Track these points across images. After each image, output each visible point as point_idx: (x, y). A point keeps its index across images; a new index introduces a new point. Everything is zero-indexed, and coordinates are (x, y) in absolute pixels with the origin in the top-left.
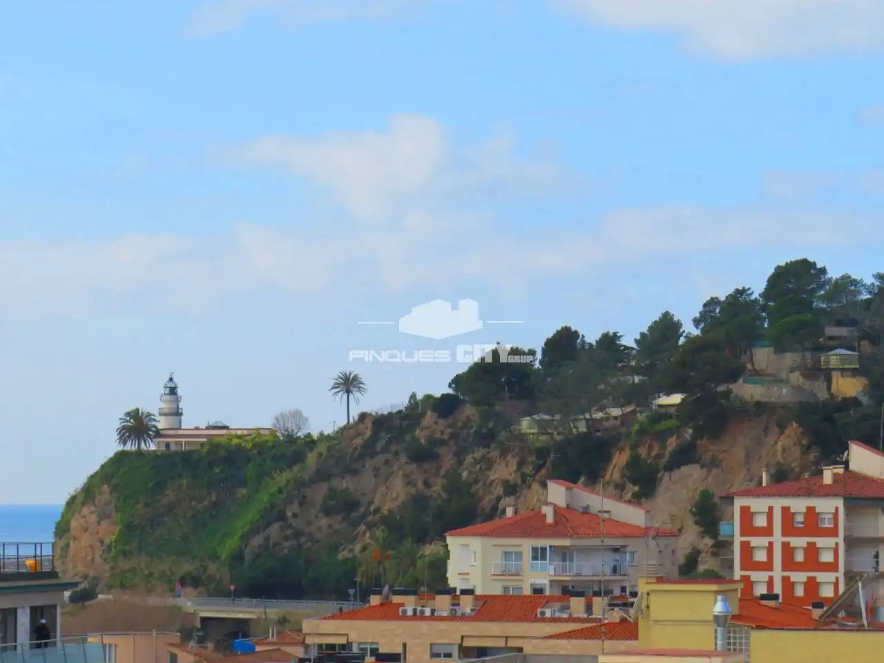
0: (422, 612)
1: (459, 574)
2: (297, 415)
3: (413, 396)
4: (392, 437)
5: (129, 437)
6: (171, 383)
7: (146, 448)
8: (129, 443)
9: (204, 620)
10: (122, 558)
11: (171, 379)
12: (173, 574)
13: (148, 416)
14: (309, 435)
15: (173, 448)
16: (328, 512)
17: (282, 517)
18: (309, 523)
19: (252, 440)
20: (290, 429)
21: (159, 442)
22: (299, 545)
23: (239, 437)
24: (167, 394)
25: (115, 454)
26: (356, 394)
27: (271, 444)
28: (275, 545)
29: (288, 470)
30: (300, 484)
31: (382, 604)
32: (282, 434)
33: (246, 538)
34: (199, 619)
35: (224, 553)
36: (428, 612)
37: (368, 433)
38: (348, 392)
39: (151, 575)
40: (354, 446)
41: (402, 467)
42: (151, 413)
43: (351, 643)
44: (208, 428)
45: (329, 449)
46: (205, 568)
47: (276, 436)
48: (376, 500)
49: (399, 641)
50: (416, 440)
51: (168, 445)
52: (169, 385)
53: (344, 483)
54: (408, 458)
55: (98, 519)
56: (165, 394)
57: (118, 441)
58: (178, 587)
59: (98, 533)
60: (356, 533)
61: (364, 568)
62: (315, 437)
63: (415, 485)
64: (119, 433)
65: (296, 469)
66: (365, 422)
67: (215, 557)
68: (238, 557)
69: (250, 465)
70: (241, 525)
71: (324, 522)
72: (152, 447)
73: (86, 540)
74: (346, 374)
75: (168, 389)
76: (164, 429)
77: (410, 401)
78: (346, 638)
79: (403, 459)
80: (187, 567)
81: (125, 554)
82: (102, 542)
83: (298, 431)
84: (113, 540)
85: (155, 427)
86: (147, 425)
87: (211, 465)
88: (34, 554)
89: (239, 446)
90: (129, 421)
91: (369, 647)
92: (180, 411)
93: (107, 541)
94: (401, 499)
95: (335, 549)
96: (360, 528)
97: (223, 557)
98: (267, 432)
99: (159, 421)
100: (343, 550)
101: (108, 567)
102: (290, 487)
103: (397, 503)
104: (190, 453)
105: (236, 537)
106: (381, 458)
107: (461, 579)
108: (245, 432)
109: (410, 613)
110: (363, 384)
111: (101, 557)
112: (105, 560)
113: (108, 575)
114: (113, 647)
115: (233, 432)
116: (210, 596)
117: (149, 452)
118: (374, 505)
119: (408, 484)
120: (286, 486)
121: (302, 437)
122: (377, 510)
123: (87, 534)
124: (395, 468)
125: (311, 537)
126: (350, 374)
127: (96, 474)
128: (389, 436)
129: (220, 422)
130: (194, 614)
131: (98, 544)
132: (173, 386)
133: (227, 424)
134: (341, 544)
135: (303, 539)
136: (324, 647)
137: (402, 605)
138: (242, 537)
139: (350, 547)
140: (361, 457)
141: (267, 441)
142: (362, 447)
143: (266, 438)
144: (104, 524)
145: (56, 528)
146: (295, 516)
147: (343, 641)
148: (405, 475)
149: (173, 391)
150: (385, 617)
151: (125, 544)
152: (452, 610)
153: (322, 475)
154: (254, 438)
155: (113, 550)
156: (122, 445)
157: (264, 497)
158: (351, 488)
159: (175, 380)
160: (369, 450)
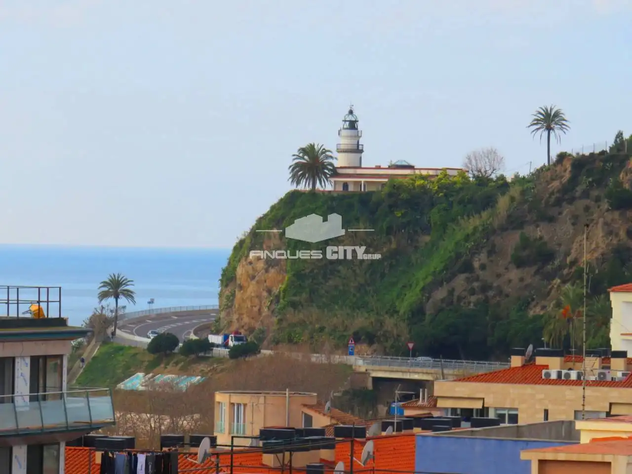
0: (568, 375)
1: (622, 334)
2: (491, 155)
3: (620, 135)
4: (593, 181)
5: (303, 175)
6: (350, 116)
7: (321, 189)
8: (303, 182)
9: (376, 380)
10: (291, 309)
11: (351, 112)
12: (346, 329)
13: (324, 153)
14: (502, 178)
15: (351, 188)
16: (520, 263)
17: (468, 268)
18: (499, 276)
19: (438, 182)
20: (483, 171)
21: (335, 181)
22: (487, 300)
23: (422, 177)
24: (347, 129)
25: (286, 194)
26: (557, 131)
27: (458, 186)
28: (460, 299)
29: (477, 216)
30: (488, 232)
31: (523, 366)
32: (474, 175)
33: (428, 290)
34: (370, 381)
35: (403, 307)
36: (574, 376)
37: (567, 176)
38: (549, 129)
39: (322, 329)
40: (551, 190)
41: (603, 214)
42: (326, 149)
43: (488, 408)
44: (390, 167)
45: (523, 193)
46: (382, 324)
47: (467, 178)
48: (573, 251)
49: (541, 408)
50: (619, 184)
51: (346, 185)
52: (348, 119)
53: (539, 232)
54: (611, 205)
55: (266, 267)
56: (344, 129)
57: (291, 180)
58: (351, 343)
59: (265, 281)
60: (550, 287)
61: (552, 327)
62: (509, 180)
63: (617, 235)
64: (293, 170)
65: (485, 214)
66: (564, 163)
67: (393, 312)
68: (417, 313)
69: (435, 210)
70: (422, 276)
71: (514, 274)
72: (329, 187)
73: (252, 289)
74: (547, 110)
75: (348, 123)
76: (341, 168)
77: (616, 141)
78: (482, 402)
79: (605, 205)
80: (361, 321)
81: (294, 305)
82: (269, 291)
83: (492, 172)
84: (282, 289)
85: (331, 164)
86: (323, 163)
87: (392, 207)
88: (37, 300)
89: (423, 187)
90: (303, 158)
91: (506, 412)
92: (360, 148)
93: (275, 291)
94: (600, 251)
95: (526, 304)
96: (555, 281)
97: (402, 312)
98: (455, 173)
99: (336, 158)
100: (535, 306)
101: (275, 319)
102: (478, 235)
103: (596, 255)
104: (370, 194)
105: (418, 289)
106: (581, 204)
107: (624, 340)
108: (431, 173)
109: (554, 376)
110: (564, 120)
111: (269, 309)
112: (273, 312)
113: (275, 327)
114: (242, 407)
115: (417, 172)
116: (386, 354)
117: (323, 192)
118: (570, 256)
119: (610, 233)
120: (474, 234)
121: (495, 179)
122: (574, 263)
123: (254, 282)
124: (595, 216)
125: (500, 292)
126: (551, 109)
127: (265, 216)
128: (590, 179)
129: (405, 161)
130: (366, 373)
131: (265, 294)
132: (353, 119)
133: (412, 164)
134: (533, 300)
135: (491, 293)
136: (459, 412)
137: (546, 367)
138: (423, 289)
139: (544, 303)
140: (558, 203)
141: (455, 183)
142: (558, 191)
143: (455, 179)
144: (272, 271)
145: (223, 275)
146: (483, 267)
147: (478, 405)
148: (606, 224)
149: (353, 125)
150: (525, 380)
151: (295, 295)
152: (600, 374)
153: (514, 222)
154: (441, 179)
155: (281, 301)
156: (295, 184)
157: (448, 246)
158: (546, 238)
159: (355, 113)
160: (567, 194)
